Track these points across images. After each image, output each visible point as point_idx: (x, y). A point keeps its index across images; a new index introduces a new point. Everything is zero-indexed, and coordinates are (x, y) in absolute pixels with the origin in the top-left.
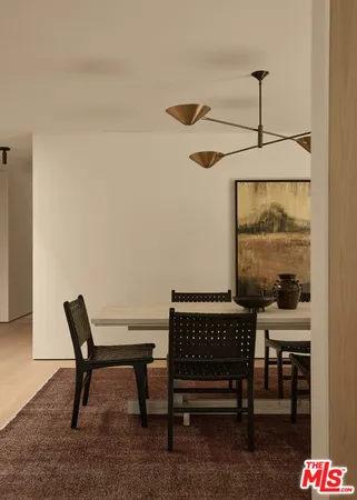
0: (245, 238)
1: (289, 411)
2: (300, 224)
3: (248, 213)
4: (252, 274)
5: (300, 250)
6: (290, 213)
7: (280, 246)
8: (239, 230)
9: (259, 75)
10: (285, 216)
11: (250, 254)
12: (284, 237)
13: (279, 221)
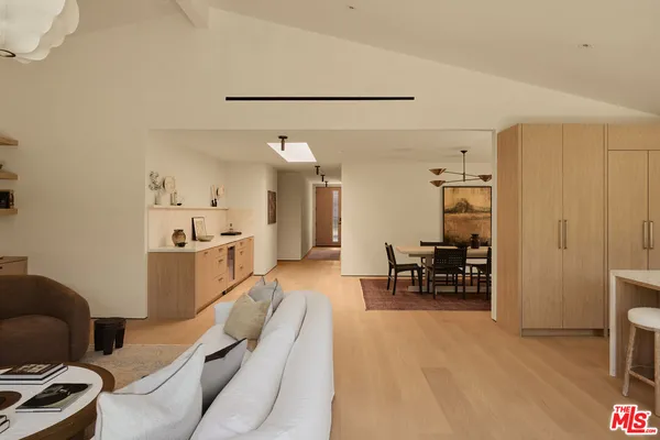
0: (448, 216)
1: (476, 291)
2: (476, 209)
3: (449, 204)
4: (452, 233)
5: (476, 222)
6: (471, 202)
7: (466, 220)
8: (445, 212)
9: (464, 152)
10: (468, 204)
11: (451, 224)
12: (467, 215)
13: (466, 207)
